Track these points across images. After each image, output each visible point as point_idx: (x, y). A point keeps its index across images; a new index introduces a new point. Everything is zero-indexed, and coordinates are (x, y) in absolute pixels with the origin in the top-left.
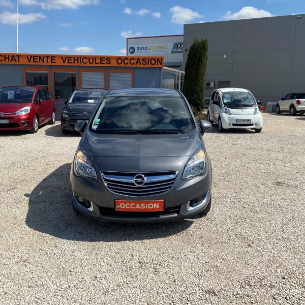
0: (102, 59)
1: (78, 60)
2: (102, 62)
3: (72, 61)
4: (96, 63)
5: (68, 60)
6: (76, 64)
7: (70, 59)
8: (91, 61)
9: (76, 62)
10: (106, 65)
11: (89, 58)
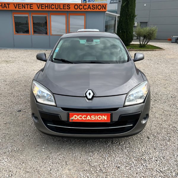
0: (64, 6)
1: (48, 7)
3: (44, 8)
4: (60, 9)
5: (41, 7)
8: (57, 8)
10: (67, 10)
11: (55, 5)
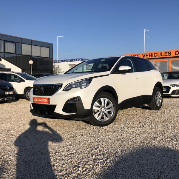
0: (166, 53)
1: (151, 55)
2: (166, 55)
3: (148, 56)
4: (162, 56)
5: (146, 56)
6: (150, 57)
7: (147, 55)
8: (159, 55)
9: (150, 56)
10: (168, 56)
11: (158, 53)
